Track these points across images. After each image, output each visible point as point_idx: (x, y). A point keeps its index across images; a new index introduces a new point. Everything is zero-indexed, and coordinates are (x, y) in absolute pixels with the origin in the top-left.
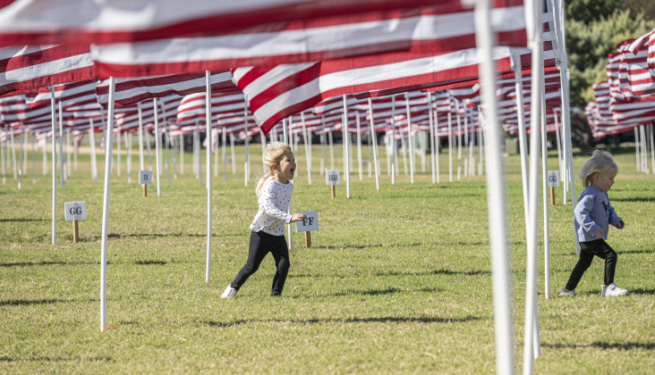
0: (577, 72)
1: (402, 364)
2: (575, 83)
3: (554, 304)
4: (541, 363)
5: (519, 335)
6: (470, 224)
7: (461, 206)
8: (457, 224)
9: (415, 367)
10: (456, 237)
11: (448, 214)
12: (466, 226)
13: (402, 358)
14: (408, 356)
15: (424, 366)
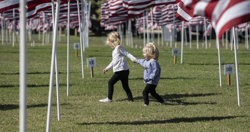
0: (94, 2)
1: (3, 122)
2: (93, 7)
3: (70, 98)
4: (60, 123)
5: (53, 111)
6: (42, 64)
7: (39, 56)
8: (36, 64)
9: (8, 124)
10: (35, 70)
11: (33, 60)
12: (40, 65)
13: (3, 120)
14: (6, 119)
15: (12, 123)
